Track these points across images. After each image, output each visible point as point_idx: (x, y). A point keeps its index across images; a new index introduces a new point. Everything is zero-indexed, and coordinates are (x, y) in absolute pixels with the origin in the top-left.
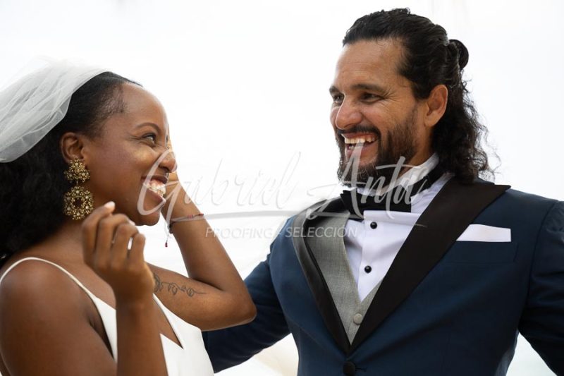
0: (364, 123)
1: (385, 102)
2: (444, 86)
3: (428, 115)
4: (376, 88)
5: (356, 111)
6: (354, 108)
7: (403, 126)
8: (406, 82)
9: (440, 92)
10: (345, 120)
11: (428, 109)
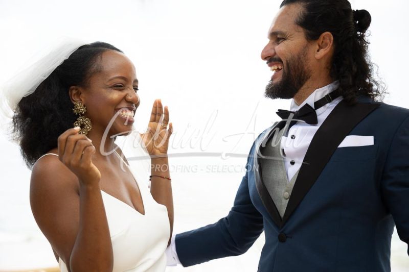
0: (275, 57)
1: (285, 42)
2: (328, 33)
3: (318, 51)
4: (282, 33)
5: (271, 49)
6: (272, 47)
7: (296, 57)
8: (301, 29)
9: (327, 37)
10: (264, 54)
11: (317, 47)
